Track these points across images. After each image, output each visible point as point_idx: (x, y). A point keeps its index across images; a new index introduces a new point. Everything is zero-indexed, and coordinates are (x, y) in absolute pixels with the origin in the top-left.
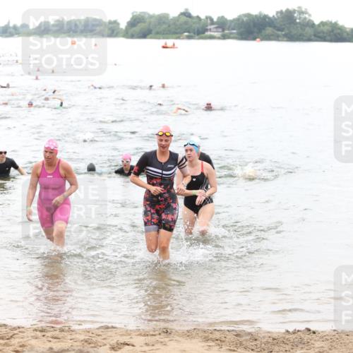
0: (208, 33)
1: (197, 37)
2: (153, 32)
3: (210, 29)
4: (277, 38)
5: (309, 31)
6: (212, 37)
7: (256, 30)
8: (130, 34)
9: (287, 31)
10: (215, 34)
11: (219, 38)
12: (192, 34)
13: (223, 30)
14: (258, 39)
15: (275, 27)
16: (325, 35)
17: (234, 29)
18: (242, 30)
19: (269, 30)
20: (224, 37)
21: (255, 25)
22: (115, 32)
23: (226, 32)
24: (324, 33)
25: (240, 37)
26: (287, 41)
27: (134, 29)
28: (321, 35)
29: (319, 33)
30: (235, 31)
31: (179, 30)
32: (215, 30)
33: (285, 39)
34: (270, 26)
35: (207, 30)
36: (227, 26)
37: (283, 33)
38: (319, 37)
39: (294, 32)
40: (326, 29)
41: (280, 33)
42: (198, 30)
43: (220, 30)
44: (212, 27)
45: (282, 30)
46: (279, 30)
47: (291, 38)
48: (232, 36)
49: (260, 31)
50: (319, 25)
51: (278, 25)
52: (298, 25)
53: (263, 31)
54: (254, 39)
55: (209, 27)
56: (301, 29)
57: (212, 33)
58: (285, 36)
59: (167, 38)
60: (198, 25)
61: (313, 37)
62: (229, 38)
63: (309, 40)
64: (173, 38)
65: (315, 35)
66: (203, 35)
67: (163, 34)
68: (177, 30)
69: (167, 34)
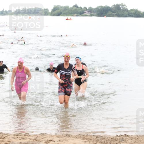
1: (80, 15)
2: (62, 13)
6: (86, 16)
8: (53, 14)
17: (95, 12)
21: (104, 10)
22: (47, 13)
25: (98, 15)
27: (55, 12)
35: (84, 13)
39: (120, 13)
40: (133, 12)
43: (90, 13)
44: (86, 11)
48: (94, 15)
49: (106, 13)
60: (81, 11)
67: (67, 14)
68: (72, 12)
69: (68, 14)
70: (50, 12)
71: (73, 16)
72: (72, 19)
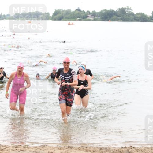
0: (88, 18)
1: (83, 20)
2: (64, 18)
3: (89, 16)
4: (118, 20)
5: (132, 17)
6: (90, 20)
7: (109, 17)
8: (54, 18)
9: (122, 17)
10: (91, 18)
11: (93, 20)
12: (81, 18)
13: (95, 17)
14: (110, 21)
15: (117, 15)
16: (139, 19)
17: (99, 16)
18: (103, 16)
19: (114, 17)
20: (95, 20)
21: (108, 14)
23: (96, 17)
24: (138, 18)
25: (102, 19)
26: (122, 21)
27: (56, 16)
28: (137, 19)
29: (136, 18)
30: (99, 17)
32: (91, 17)
33: (121, 20)
34: (115, 15)
35: (87, 17)
36: (96, 15)
37: (121, 18)
38: (136, 20)
39: (125, 17)
40: (139, 16)
41: (119, 18)
42: (84, 17)
43: (93, 17)
44: (90, 15)
45: (120, 17)
46: (118, 16)
47: (124, 20)
48: (98, 19)
49: (110, 17)
50: (136, 14)
51: (118, 15)
52: (127, 15)
53: (112, 17)
54: (108, 21)
55: (88, 16)
56: (128, 16)
57: (90, 18)
58: (121, 19)
59: (70, 20)
60: (83, 15)
61: (133, 20)
62: (97, 20)
63: (132, 21)
64: (72, 20)
65: (134, 19)
66: (86, 19)
68: (74, 16)
69: (70, 18)
70: (50, 16)
71: (75, 20)
72: (74, 24)
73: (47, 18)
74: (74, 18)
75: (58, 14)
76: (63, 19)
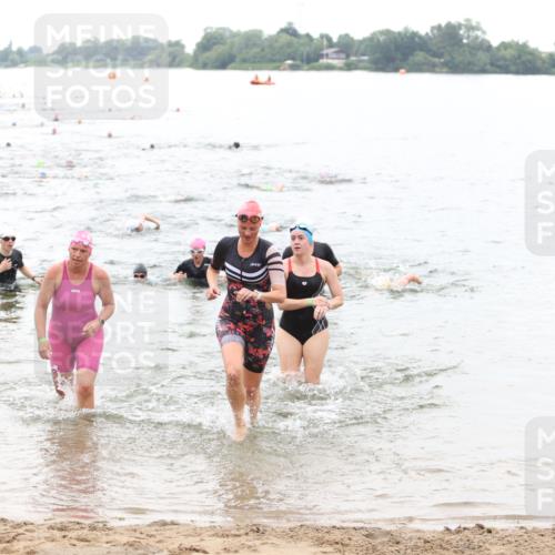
0: (324, 61)
1: (306, 67)
2: (237, 60)
3: (327, 55)
5: (483, 57)
6: (330, 68)
7: (399, 55)
8: (200, 62)
9: (448, 58)
10: (335, 62)
12: (298, 62)
13: (348, 57)
16: (507, 63)
17: (364, 55)
18: (377, 55)
19: (420, 56)
20: (349, 67)
21: (398, 48)
22: (177, 60)
23: (353, 58)
25: (374, 66)
27: (208, 54)
28: (502, 63)
29: (498, 61)
30: (366, 58)
31: (277, 57)
32: (335, 56)
33: (445, 70)
35: (321, 56)
36: (354, 50)
37: (442, 60)
38: (498, 66)
39: (459, 59)
40: (508, 53)
41: (436, 60)
42: (308, 55)
43: (343, 56)
44: (330, 51)
48: (361, 65)
49: (405, 57)
51: (434, 48)
52: (466, 48)
53: (411, 58)
55: (325, 52)
56: (471, 54)
57: (330, 61)
58: (445, 64)
59: (260, 69)
60: (307, 48)
64: (268, 69)
65: (492, 64)
66: (315, 64)
67: (254, 62)
68: (274, 55)
69: (259, 62)
70: (188, 55)
71: (277, 68)
72: (272, 80)
73: (174, 59)
74: (274, 61)
75: (216, 47)
76: (233, 65)
